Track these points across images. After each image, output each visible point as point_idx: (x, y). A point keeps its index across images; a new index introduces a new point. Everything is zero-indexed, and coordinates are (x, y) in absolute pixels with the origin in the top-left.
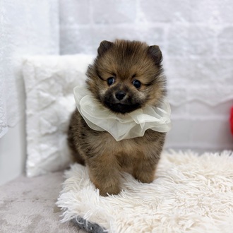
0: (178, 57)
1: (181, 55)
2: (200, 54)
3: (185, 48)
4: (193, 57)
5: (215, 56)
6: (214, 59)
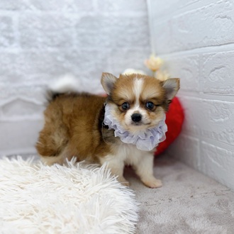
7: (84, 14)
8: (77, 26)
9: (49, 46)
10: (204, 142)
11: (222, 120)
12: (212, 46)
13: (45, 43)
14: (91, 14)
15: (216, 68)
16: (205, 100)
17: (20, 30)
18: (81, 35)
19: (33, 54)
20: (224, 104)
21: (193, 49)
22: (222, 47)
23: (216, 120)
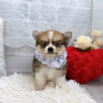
0: (37, 22)
1: (38, 20)
2: (49, 21)
3: (40, 17)
4: (45, 22)
5: (56, 22)
6: (56, 24)
7: (62, 6)
8: (58, 12)
9: (44, 20)
13: (42, 19)
14: (66, 7)
17: (31, 11)
18: (60, 17)
19: (36, 24)
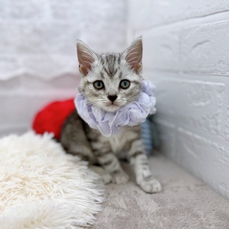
10: (180, 129)
11: (203, 104)
12: (195, 17)
15: (200, 44)
16: (185, 81)
20: (206, 85)
21: (174, 22)
22: (208, 17)
23: (196, 104)
